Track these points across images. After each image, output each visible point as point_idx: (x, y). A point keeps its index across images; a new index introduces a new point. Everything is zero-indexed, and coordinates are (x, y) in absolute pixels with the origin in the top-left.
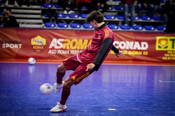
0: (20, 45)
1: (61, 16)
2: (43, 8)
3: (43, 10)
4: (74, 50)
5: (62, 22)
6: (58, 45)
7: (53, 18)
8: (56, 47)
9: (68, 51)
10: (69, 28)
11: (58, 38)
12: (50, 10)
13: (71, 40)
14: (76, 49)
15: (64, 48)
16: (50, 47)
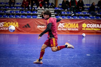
0: (45, 26)
1: (63, 13)
2: (55, 9)
3: (55, 11)
4: (69, 28)
5: (63, 16)
6: (62, 26)
7: (59, 14)
8: (61, 27)
9: (67, 29)
10: (67, 18)
11: (62, 23)
12: (58, 10)
13: (68, 24)
14: (70, 28)
15: (65, 27)
16: (58, 27)
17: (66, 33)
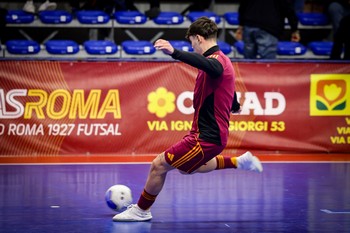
1: (15, 17)
6: (10, 108)
9: (41, 126)
10: (43, 54)
13: (49, 92)
15: (28, 116)
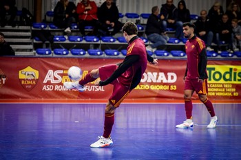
0: (4, 79)
2: (33, 28)
15: (64, 82)
16: (45, 82)
17: (67, 99)
